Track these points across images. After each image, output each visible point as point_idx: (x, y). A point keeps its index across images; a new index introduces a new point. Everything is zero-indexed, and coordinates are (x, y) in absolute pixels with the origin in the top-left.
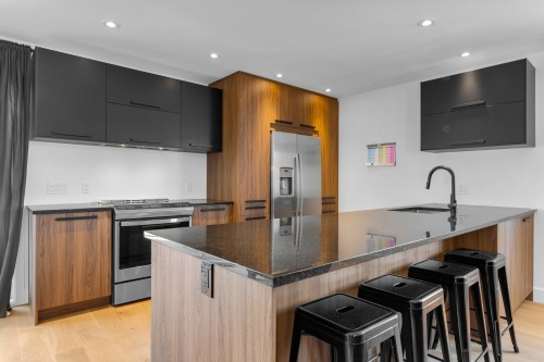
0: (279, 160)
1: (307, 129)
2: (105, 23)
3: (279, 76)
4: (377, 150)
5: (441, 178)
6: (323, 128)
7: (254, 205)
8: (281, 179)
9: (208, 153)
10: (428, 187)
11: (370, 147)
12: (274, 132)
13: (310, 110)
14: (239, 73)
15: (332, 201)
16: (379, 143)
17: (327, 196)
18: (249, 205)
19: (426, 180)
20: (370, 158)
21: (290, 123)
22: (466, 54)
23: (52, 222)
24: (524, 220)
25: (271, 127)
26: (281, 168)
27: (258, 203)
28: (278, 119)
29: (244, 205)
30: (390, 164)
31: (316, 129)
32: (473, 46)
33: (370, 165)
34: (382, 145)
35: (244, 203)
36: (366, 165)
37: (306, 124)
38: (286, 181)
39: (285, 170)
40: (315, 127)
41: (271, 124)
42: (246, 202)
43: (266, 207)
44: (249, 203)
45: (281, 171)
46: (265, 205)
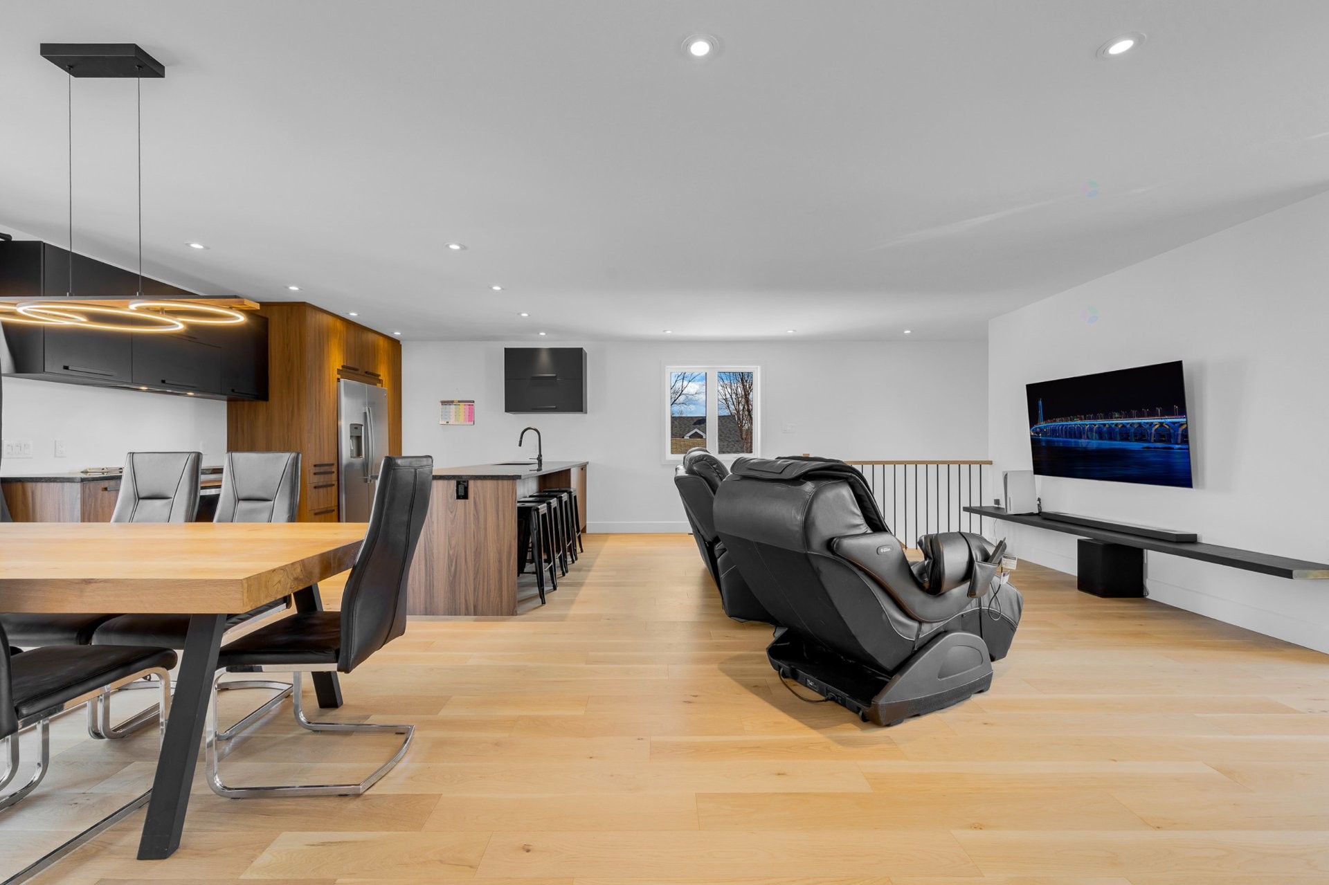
0: (350, 410)
1: (371, 377)
2: (190, 244)
4: (453, 407)
5: (531, 437)
6: (387, 377)
7: (322, 469)
8: (351, 437)
9: (229, 401)
10: (520, 445)
11: (444, 403)
12: (342, 380)
13: (374, 352)
14: (304, 304)
16: (454, 399)
18: (318, 470)
19: (519, 440)
20: (444, 415)
21: (356, 370)
22: (543, 334)
23: (100, 493)
24: (582, 469)
25: (338, 374)
26: (351, 424)
27: (326, 467)
28: (345, 364)
29: (313, 470)
30: (468, 423)
31: (380, 378)
32: (549, 330)
33: (445, 423)
34: (459, 402)
35: (313, 467)
36: (441, 423)
37: (371, 371)
38: (354, 441)
39: (355, 427)
40: (380, 376)
41: (338, 369)
42: (315, 466)
43: (334, 472)
44: (317, 468)
45: (351, 428)
46: (333, 470)
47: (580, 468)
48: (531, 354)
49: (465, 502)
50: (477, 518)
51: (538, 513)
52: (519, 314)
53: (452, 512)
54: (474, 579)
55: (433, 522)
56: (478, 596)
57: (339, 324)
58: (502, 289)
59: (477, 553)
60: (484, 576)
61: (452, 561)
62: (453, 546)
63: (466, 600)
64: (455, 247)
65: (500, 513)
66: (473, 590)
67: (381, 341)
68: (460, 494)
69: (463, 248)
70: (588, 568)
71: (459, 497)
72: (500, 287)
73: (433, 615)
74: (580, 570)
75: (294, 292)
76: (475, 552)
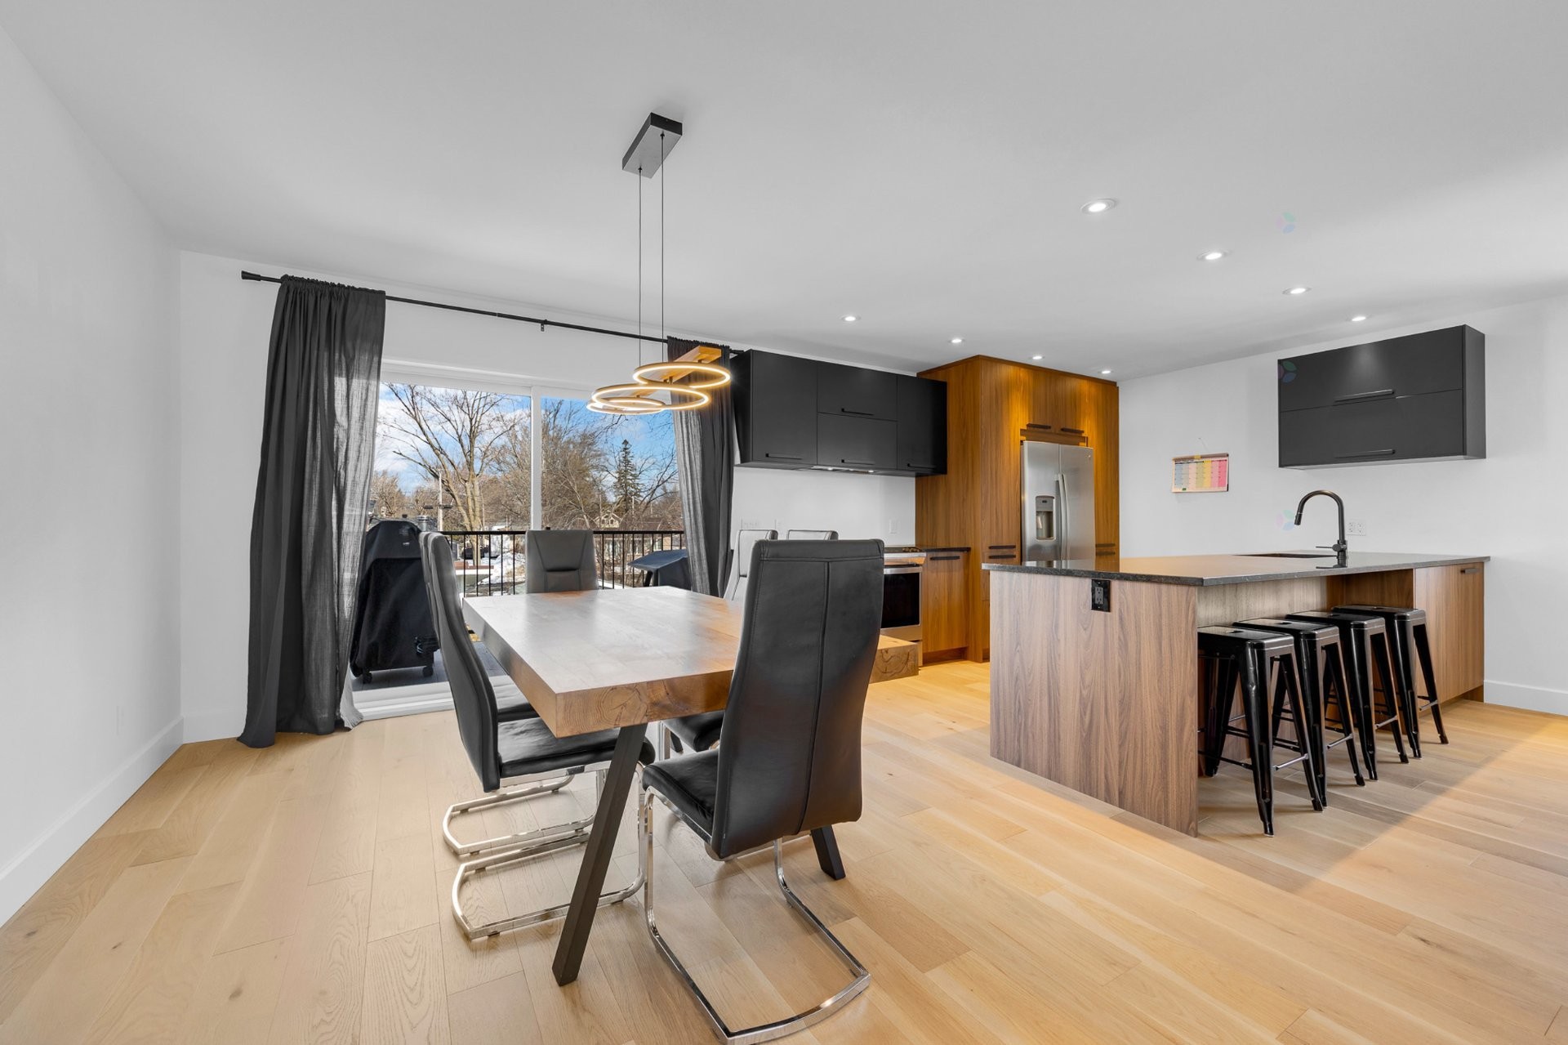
0: (1036, 483)
1: (1071, 435)
2: (843, 319)
3: (1037, 359)
4: (1192, 466)
5: (1322, 512)
6: (1095, 433)
7: (1000, 552)
8: (1038, 513)
9: (918, 476)
10: (1298, 521)
11: (1178, 461)
12: (1026, 443)
13: (1074, 402)
14: (977, 358)
15: (1109, 549)
16: (1197, 453)
17: (1102, 542)
18: (995, 552)
20: (1179, 479)
21: (1048, 428)
22: (1359, 319)
24: (1463, 571)
25: (1022, 435)
26: (1037, 497)
27: (1005, 550)
28: (1031, 423)
29: (988, 553)
30: (1217, 489)
31: (1083, 435)
32: (1371, 307)
33: (1181, 490)
34: (1202, 457)
35: (988, 550)
36: (1174, 490)
37: (1069, 427)
38: (1044, 517)
39: (1043, 500)
40: (1083, 432)
41: (1021, 430)
42: (990, 548)
43: (1014, 556)
44: (993, 550)
45: (1037, 502)
46: (1014, 554)
47: (1454, 571)
48: (1335, 361)
49: (1106, 616)
50: (1124, 645)
51: (1261, 655)
52: (1287, 292)
53: (1085, 629)
54: (1120, 746)
55: (1059, 640)
56: (1125, 776)
57: (1022, 373)
58: (1225, 255)
59: (1125, 706)
60: (1136, 746)
61: (1085, 708)
62: (1087, 683)
63: (1106, 777)
64: (1098, 207)
65: (1165, 643)
66: (1117, 763)
67: (1085, 386)
68: (1097, 602)
69: (1113, 203)
70: (1440, 785)
71: (1095, 607)
72: (1219, 251)
73: (1059, 783)
74: (1412, 783)
75: (958, 346)
76: (1121, 702)
